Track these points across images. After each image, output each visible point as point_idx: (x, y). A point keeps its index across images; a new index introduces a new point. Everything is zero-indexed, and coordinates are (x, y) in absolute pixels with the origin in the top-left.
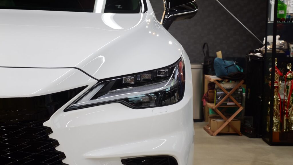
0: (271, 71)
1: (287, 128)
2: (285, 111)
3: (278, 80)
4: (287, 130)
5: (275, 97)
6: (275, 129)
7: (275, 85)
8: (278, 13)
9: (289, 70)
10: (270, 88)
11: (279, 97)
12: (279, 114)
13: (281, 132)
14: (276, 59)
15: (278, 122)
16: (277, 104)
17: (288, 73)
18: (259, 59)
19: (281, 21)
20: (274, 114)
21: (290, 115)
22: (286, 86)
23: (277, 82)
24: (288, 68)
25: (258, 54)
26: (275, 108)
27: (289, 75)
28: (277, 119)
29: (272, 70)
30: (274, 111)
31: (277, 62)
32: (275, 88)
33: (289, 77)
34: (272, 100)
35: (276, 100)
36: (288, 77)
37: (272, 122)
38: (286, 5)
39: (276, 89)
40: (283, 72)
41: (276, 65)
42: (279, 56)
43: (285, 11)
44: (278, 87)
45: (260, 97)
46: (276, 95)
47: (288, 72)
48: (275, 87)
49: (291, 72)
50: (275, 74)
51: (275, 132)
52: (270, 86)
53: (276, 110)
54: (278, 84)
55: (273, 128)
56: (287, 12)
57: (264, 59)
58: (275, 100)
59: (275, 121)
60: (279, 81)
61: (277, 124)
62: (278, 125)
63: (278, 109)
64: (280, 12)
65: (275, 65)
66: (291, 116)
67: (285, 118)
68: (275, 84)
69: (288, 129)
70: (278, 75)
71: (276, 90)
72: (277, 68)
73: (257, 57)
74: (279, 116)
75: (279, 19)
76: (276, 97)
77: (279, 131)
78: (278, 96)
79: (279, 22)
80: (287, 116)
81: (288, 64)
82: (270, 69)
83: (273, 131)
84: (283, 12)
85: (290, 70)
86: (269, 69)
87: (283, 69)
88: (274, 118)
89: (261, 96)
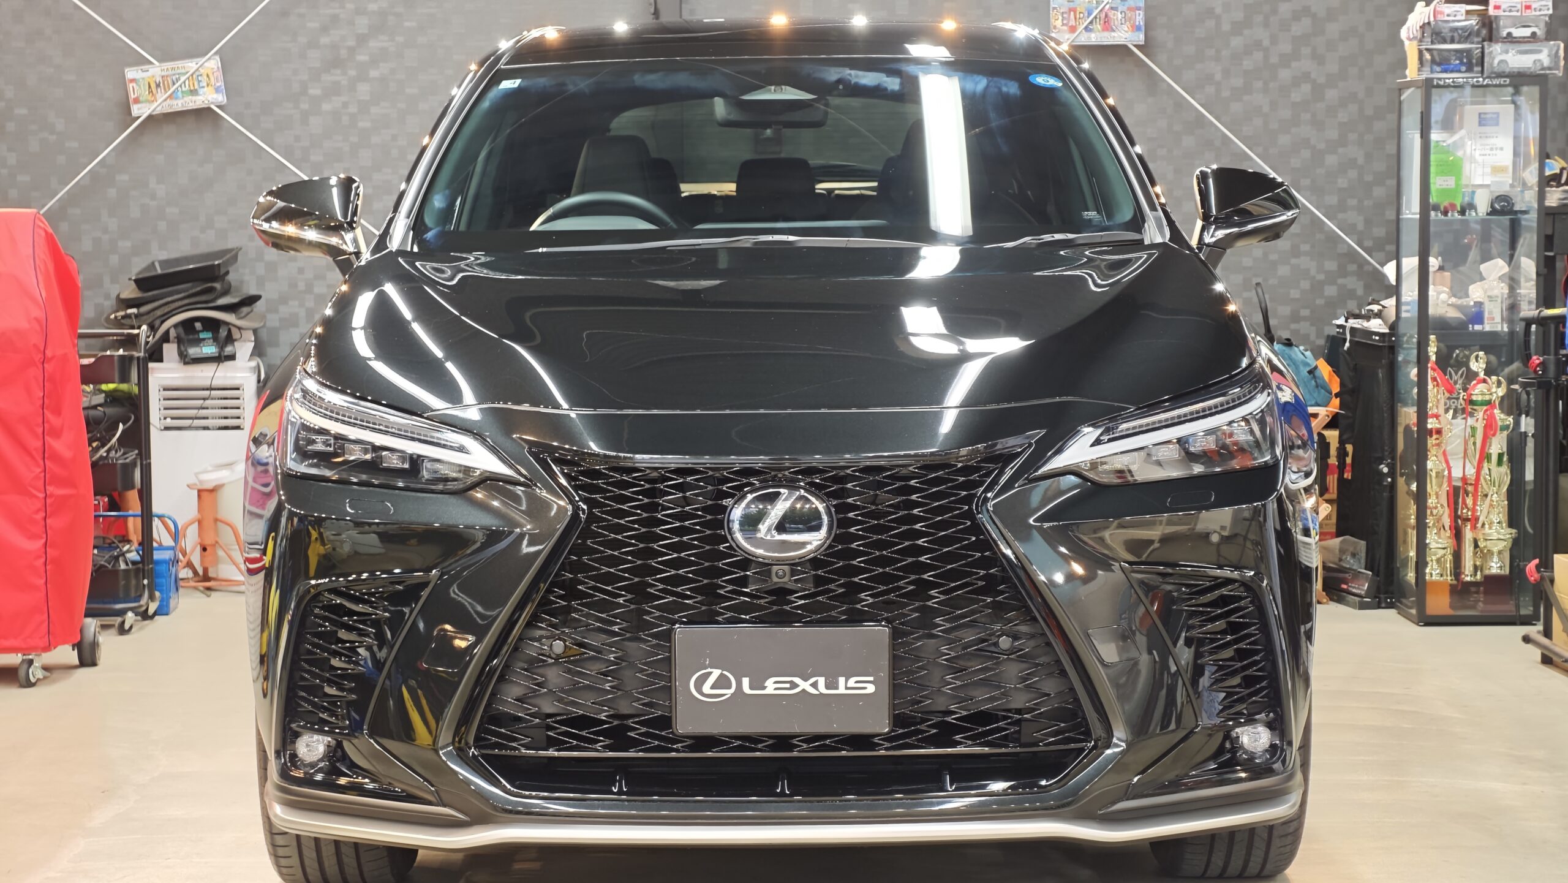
0: (1416, 379)
1: (1476, 568)
2: (1470, 513)
3: (1441, 411)
4: (1479, 577)
5: (1430, 465)
6: (1433, 572)
7: (1429, 426)
8: (1435, 183)
9: (1476, 374)
10: (1416, 435)
11: (1445, 466)
12: (1447, 521)
13: (1455, 582)
14: (1432, 337)
15: (1444, 548)
16: (1440, 486)
17: (1475, 385)
18: (1377, 338)
19: (1445, 213)
20: (1431, 525)
21: (1483, 525)
22: (1469, 430)
23: (1437, 416)
24: (1474, 366)
25: (1376, 325)
26: (1431, 501)
27: (1476, 391)
28: (1439, 537)
29: (1419, 375)
30: (1429, 512)
31: (1435, 350)
32: (1431, 436)
33: (1480, 398)
34: (1421, 476)
35: (1434, 474)
36: (1474, 398)
37: (1422, 547)
38: (1462, 159)
39: (1435, 436)
40: (1460, 382)
41: (1433, 358)
42: (1444, 327)
43: (1458, 179)
44: (1439, 432)
45: (1386, 470)
46: (1434, 458)
47: (1474, 382)
48: (1430, 433)
49: (1484, 381)
50: (1430, 386)
51: (1435, 583)
52: (1416, 429)
53: (1436, 508)
54: (1440, 423)
55: (1427, 571)
56: (1464, 182)
57: (1393, 339)
58: (1431, 476)
59: (1433, 545)
60: (1447, 411)
61: (1441, 552)
62: (1445, 555)
63: (1446, 505)
64: (1437, 183)
65: (1428, 359)
66: (1487, 526)
67: (1468, 534)
68: (1430, 420)
69: (1479, 573)
70: (1441, 391)
71: (1434, 442)
72: (1436, 367)
73: (1369, 333)
74: (1447, 528)
75: (1436, 208)
76: (1435, 464)
77: (1449, 578)
78: (1443, 461)
79: (1437, 215)
80: (1474, 527)
81: (1475, 354)
82: (1415, 371)
83: (1427, 578)
84: (1450, 182)
85: (1482, 375)
86: (1409, 373)
87: (1460, 372)
88: (1428, 536)
89: (1387, 466)
